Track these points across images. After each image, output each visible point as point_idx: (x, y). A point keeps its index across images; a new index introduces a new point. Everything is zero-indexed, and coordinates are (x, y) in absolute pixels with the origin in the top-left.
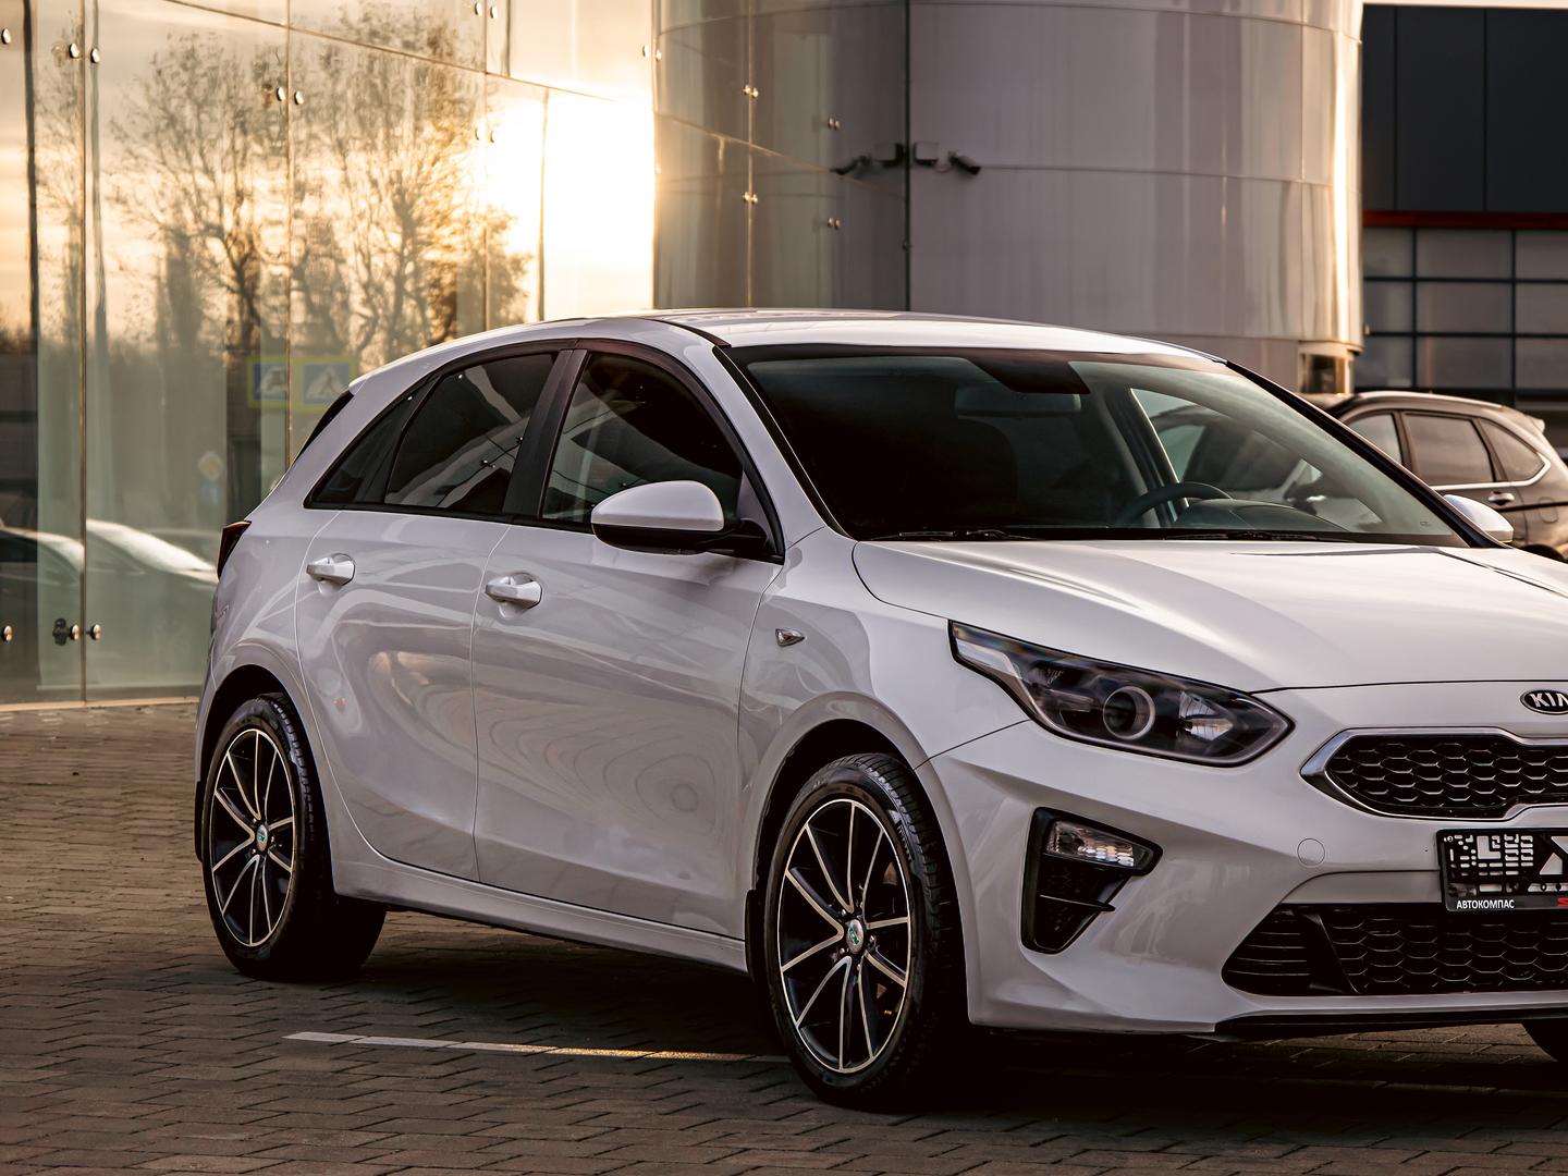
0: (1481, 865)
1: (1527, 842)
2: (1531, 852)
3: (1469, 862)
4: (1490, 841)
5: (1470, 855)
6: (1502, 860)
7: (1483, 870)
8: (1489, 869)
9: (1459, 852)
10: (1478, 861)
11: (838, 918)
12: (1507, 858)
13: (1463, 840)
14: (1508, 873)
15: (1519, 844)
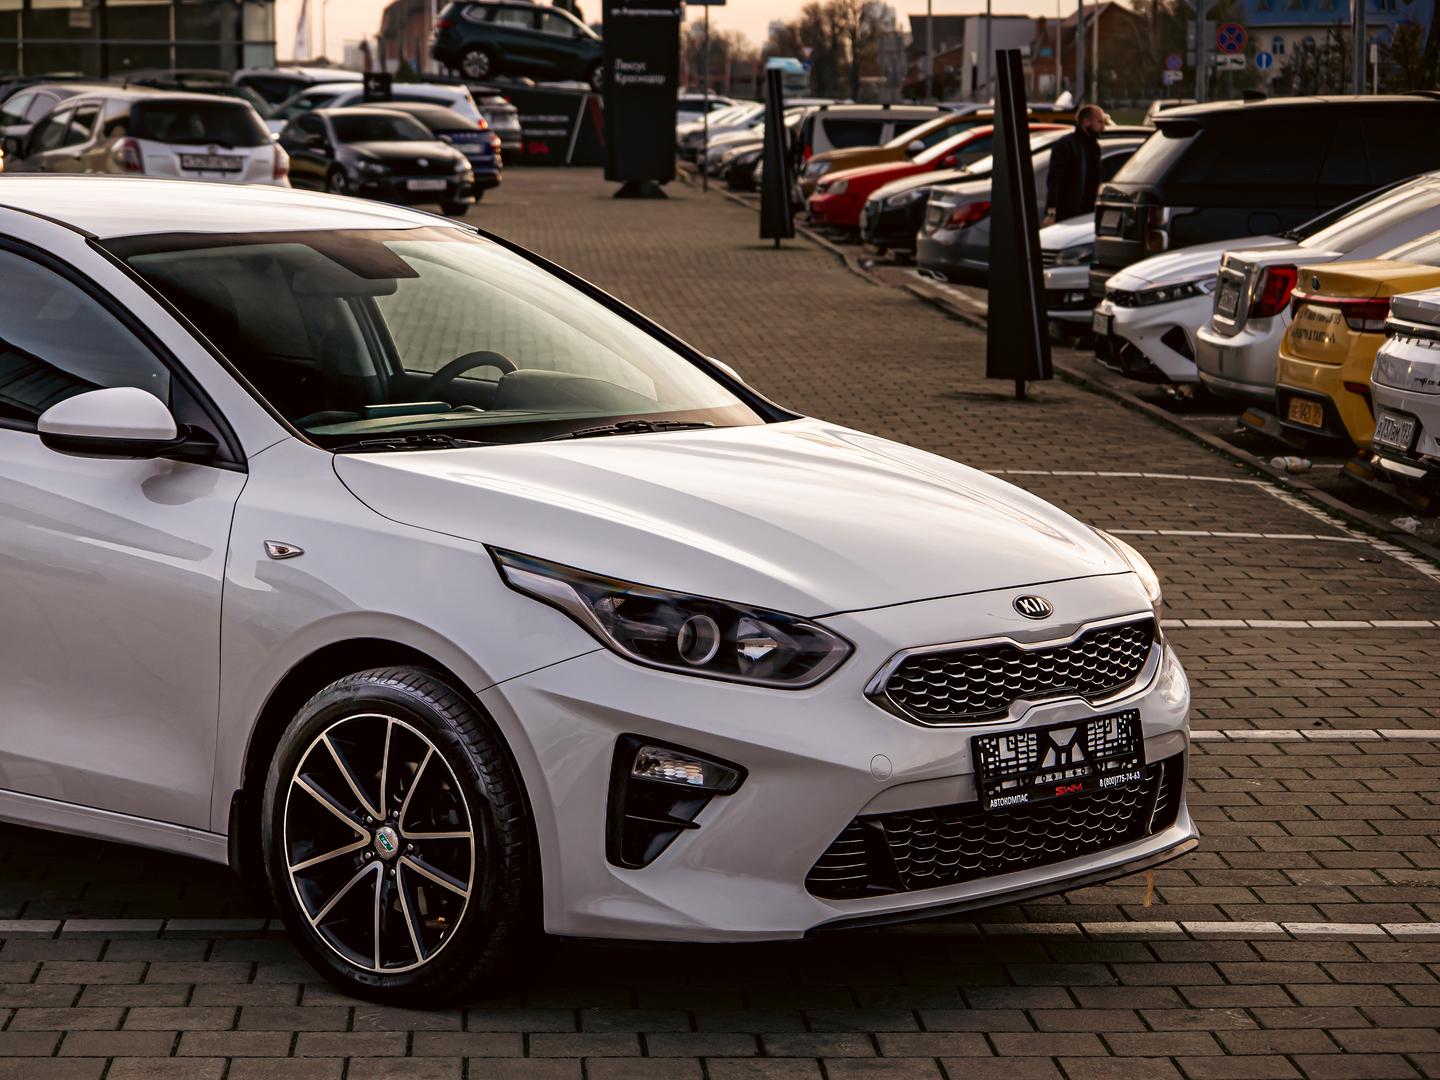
0: (1003, 765)
1: (1032, 739)
2: (1035, 748)
3: (994, 763)
4: (1008, 741)
5: (995, 756)
6: (1016, 758)
7: (1004, 768)
8: (1008, 768)
9: (988, 755)
10: (1001, 761)
11: (364, 824)
12: (1020, 756)
13: (989, 743)
14: (1021, 769)
15: (1027, 742)
